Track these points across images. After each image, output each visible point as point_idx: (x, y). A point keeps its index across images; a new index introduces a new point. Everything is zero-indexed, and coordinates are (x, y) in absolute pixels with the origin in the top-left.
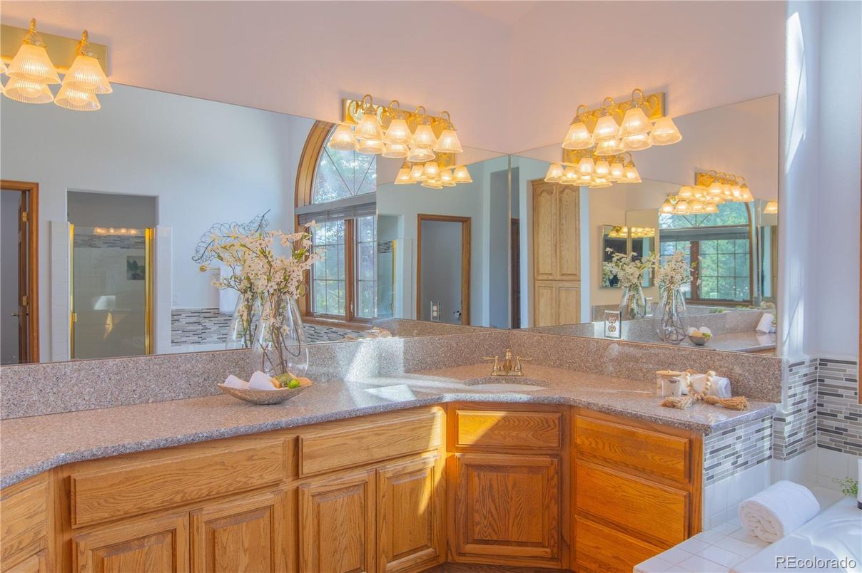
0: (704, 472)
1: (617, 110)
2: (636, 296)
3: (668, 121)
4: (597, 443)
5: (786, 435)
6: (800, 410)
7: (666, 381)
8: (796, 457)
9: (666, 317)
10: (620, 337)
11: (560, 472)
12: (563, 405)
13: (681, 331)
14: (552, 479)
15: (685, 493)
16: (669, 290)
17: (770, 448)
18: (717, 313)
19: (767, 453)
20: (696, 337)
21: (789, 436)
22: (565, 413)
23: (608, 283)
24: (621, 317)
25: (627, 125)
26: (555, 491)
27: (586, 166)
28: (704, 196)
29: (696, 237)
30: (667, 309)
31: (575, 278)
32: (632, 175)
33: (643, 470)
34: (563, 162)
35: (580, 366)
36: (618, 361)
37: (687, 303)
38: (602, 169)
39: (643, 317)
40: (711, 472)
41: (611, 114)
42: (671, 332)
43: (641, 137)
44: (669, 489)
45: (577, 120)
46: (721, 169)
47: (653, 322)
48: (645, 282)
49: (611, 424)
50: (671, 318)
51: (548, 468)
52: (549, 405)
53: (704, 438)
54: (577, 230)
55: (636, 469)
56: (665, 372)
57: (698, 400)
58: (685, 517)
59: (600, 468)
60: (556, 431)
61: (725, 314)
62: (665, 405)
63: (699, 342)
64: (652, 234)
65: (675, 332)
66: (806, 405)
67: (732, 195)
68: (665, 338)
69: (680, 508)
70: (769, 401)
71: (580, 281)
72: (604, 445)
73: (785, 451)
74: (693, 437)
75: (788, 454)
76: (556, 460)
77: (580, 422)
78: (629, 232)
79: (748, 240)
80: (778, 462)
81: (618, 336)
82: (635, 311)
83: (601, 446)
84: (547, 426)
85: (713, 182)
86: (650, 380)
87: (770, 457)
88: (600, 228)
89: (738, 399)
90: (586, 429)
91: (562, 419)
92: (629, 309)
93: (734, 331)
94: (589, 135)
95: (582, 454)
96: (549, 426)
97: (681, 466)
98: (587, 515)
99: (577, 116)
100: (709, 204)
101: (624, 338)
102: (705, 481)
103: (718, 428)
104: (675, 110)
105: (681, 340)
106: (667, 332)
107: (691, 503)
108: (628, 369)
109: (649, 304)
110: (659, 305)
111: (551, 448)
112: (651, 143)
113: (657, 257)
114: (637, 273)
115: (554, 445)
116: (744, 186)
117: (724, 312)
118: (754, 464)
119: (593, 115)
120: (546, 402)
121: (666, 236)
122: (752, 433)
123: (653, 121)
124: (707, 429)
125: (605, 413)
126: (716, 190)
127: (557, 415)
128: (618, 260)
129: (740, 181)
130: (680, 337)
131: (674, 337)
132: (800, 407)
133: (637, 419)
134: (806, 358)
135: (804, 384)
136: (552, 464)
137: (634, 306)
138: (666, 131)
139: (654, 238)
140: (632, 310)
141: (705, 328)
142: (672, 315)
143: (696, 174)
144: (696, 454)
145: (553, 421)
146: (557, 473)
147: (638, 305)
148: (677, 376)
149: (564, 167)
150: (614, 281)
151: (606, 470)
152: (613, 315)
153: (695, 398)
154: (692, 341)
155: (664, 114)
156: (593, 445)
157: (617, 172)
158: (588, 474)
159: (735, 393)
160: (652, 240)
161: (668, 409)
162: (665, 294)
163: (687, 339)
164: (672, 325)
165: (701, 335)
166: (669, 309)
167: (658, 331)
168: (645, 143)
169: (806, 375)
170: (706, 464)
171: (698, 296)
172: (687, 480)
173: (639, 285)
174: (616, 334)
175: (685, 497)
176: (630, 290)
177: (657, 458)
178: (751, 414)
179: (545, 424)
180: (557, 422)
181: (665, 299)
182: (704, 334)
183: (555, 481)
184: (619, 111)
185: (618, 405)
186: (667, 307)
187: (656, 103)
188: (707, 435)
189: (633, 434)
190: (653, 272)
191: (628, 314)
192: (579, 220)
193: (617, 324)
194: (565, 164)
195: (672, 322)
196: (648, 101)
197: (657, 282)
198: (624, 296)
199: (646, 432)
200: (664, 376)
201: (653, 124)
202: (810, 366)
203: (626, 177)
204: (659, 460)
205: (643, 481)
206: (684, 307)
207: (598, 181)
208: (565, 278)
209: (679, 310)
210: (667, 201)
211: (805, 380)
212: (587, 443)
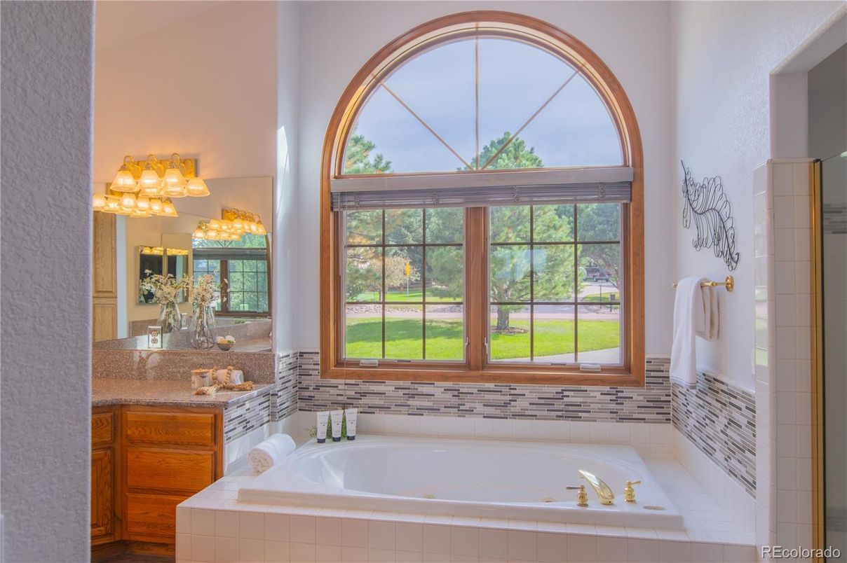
0: (225, 435)
1: (159, 165)
2: (173, 313)
3: (200, 180)
4: (145, 431)
5: (278, 405)
6: (287, 387)
7: (199, 377)
8: (284, 420)
9: (199, 329)
10: (162, 347)
11: (113, 462)
12: (115, 405)
13: (211, 340)
14: (106, 467)
15: (212, 453)
16: (200, 306)
17: (269, 415)
18: (241, 324)
19: (266, 419)
20: (223, 344)
21: (280, 405)
22: (117, 412)
23: (143, 299)
24: (162, 332)
25: (168, 180)
26: (109, 477)
27: (128, 201)
28: (229, 229)
29: (225, 256)
30: (199, 322)
31: (111, 294)
32: (169, 210)
33: (182, 444)
34: (107, 194)
35: (126, 374)
36: (159, 367)
37: (216, 315)
38: (143, 204)
39: (179, 330)
40: (230, 434)
41: (153, 169)
42: (203, 341)
43: (178, 189)
44: (201, 452)
45: (124, 168)
46: (242, 208)
47: (187, 334)
48: (180, 299)
49: (158, 414)
50: (203, 330)
51: (101, 459)
52: (103, 407)
53: (224, 411)
54: (114, 250)
55: (177, 444)
56: (198, 371)
57: (221, 388)
58: (212, 470)
59: (148, 449)
60: (109, 428)
61: (246, 325)
62: (197, 394)
63: (225, 347)
64: (185, 252)
65: (206, 341)
66: (291, 383)
67: (250, 229)
68: (199, 346)
69: (209, 465)
70: (268, 383)
71: (116, 297)
72: (151, 431)
73: (278, 416)
74: (217, 412)
75: (280, 417)
76: (109, 452)
77: (131, 416)
78: (165, 251)
79: (266, 261)
80: (273, 423)
81: (160, 347)
82: (172, 325)
83: (148, 432)
84: (100, 424)
85: (236, 218)
86: (186, 378)
87: (268, 421)
88: (136, 248)
89: (247, 384)
90: (136, 421)
91: (114, 418)
92: (167, 324)
93: (254, 338)
94: (135, 181)
95: (132, 442)
96: (103, 424)
97: (209, 434)
98: (135, 490)
99: (125, 165)
100: (233, 234)
101: (164, 349)
102: (225, 442)
103: (234, 403)
104: (206, 173)
105: (211, 347)
106: (200, 342)
107: (216, 459)
108: (168, 373)
109: (184, 319)
110: (192, 319)
111: (105, 443)
112: (186, 194)
113: (191, 279)
114: (174, 292)
115: (107, 440)
116: (259, 222)
117: (246, 323)
118: (258, 427)
119: (138, 164)
120: (100, 404)
121: (198, 255)
122: (257, 406)
123: (187, 179)
124: (225, 405)
125: (152, 406)
126: (238, 224)
127: (110, 414)
128: (156, 280)
129: (257, 219)
130: (211, 345)
131: (206, 345)
132: (287, 385)
133: (177, 406)
134: (291, 352)
135: (290, 369)
136: (105, 455)
137: (171, 320)
138: (197, 187)
139: (187, 256)
140: (170, 324)
141: (231, 337)
142: (204, 327)
143: (223, 210)
144: (219, 424)
145: (107, 419)
146: (110, 462)
147: (175, 320)
148: (206, 373)
149: (107, 198)
150: (149, 296)
151: (153, 450)
152: (155, 330)
153: (219, 387)
154: (219, 347)
155: (196, 175)
156: (142, 433)
157: (156, 207)
158: (138, 457)
159: (246, 380)
160: (186, 258)
161: (200, 396)
162: (198, 310)
163: (216, 347)
164: (204, 335)
165: (227, 343)
166: (201, 322)
167: (192, 341)
168: (181, 194)
169: (290, 364)
170: (226, 430)
171: (227, 309)
172: (213, 443)
173: (175, 302)
174: (159, 345)
175: (212, 455)
176: (167, 307)
177: (192, 432)
178: (255, 393)
179: (99, 423)
180: (110, 420)
181: (197, 314)
182: (229, 341)
183: (108, 469)
184: (161, 166)
185: (162, 399)
186: (200, 320)
187: (190, 165)
188: (226, 409)
189: (174, 417)
190: (188, 291)
191: (167, 328)
192: (116, 240)
193: (158, 338)
194: (107, 196)
195: (204, 333)
196: (184, 163)
197: (191, 299)
198: (162, 311)
199: (184, 414)
200: (196, 374)
201: (187, 181)
202: (293, 357)
203: (164, 211)
204: (194, 433)
205: (182, 451)
206: (213, 320)
207: (139, 213)
208: (101, 295)
209: (209, 323)
210: (199, 228)
211: (290, 367)
212: (137, 432)
